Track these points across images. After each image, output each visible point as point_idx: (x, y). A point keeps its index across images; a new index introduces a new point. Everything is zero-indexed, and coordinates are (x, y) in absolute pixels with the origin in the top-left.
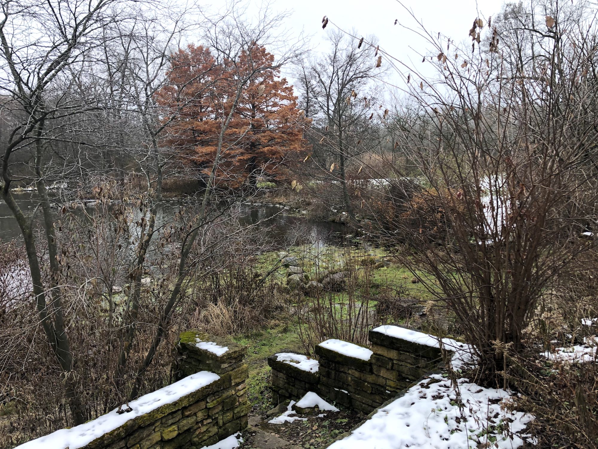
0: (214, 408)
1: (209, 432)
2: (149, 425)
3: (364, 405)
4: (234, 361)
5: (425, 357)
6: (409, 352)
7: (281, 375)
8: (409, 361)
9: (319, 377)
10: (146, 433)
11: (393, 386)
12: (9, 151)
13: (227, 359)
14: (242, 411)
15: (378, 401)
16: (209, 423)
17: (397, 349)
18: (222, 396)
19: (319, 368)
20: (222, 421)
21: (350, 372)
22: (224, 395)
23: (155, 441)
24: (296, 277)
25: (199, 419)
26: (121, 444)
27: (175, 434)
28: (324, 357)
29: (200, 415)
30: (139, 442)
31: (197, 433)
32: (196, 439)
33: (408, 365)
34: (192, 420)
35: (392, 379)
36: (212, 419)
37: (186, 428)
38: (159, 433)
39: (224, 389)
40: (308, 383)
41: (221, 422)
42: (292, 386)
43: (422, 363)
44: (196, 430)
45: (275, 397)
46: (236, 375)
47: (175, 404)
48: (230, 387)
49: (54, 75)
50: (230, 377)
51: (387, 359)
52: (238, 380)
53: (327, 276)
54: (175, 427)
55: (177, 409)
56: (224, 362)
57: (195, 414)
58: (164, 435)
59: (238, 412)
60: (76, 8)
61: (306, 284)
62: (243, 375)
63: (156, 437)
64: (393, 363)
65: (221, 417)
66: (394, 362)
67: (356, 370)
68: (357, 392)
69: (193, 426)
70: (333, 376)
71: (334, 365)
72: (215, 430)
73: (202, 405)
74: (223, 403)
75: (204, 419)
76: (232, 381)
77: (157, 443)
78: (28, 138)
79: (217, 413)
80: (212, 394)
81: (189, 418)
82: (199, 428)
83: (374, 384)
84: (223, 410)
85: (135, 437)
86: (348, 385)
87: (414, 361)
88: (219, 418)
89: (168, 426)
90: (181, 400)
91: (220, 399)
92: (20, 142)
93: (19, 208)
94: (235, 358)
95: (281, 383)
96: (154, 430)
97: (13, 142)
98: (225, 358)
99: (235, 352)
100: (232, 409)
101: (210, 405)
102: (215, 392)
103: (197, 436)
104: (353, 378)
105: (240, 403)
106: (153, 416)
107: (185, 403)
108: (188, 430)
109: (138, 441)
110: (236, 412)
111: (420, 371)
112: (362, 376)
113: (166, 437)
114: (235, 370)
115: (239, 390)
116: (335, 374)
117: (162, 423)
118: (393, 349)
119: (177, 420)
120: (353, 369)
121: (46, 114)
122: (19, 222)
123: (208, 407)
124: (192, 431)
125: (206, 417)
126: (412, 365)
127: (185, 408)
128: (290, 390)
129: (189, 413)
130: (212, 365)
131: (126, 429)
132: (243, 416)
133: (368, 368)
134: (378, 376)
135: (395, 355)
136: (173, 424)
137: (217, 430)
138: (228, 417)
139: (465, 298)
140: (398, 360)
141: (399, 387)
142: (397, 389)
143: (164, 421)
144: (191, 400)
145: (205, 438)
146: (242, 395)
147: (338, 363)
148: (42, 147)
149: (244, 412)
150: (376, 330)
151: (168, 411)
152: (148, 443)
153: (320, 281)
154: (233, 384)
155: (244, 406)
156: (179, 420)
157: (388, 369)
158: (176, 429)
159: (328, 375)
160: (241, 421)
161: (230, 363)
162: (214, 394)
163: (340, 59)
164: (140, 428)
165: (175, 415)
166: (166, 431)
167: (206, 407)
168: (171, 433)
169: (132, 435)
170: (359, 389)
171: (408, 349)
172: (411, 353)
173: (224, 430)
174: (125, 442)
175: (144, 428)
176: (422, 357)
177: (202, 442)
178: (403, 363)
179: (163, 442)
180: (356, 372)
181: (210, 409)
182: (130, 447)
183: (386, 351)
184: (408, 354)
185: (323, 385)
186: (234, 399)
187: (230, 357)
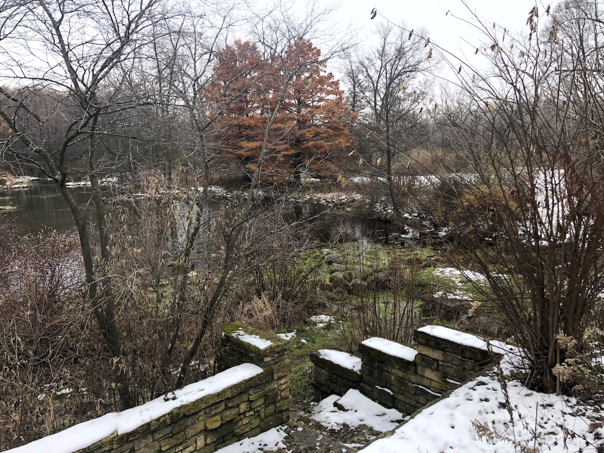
0: (256, 400)
1: (252, 424)
2: (194, 414)
3: (407, 406)
4: (276, 355)
5: (472, 359)
6: (455, 353)
7: (324, 371)
8: (455, 363)
9: (362, 375)
10: (190, 421)
11: (437, 387)
12: (66, 145)
13: (269, 353)
14: (284, 405)
15: (422, 402)
16: (251, 415)
17: (443, 350)
18: (264, 389)
19: (362, 366)
21: (393, 371)
22: (267, 389)
23: (199, 430)
24: (340, 275)
25: (242, 411)
26: (166, 430)
27: (218, 424)
28: (368, 356)
29: (243, 407)
30: (184, 429)
31: (240, 424)
32: (237, 431)
33: (454, 367)
34: (234, 411)
35: (437, 380)
36: (254, 412)
37: (228, 419)
38: (203, 423)
39: (266, 382)
40: (350, 381)
41: (263, 415)
42: (334, 383)
43: (469, 364)
44: (238, 421)
45: (317, 393)
46: (279, 369)
47: (218, 394)
48: (273, 380)
49: (107, 72)
50: (273, 371)
51: (432, 360)
52: (280, 374)
53: (371, 275)
54: (218, 417)
55: (220, 400)
56: (267, 356)
57: (238, 406)
58: (207, 425)
59: (280, 406)
60: (129, 5)
61: (350, 282)
62: (285, 369)
63: (200, 426)
64: (438, 364)
65: (263, 410)
66: (440, 363)
67: (400, 370)
68: (400, 392)
69: (235, 418)
70: (376, 374)
71: (377, 364)
72: (257, 422)
73: (245, 397)
74: (265, 396)
75: (246, 412)
76: (275, 375)
77: (200, 432)
78: (83, 133)
79: (260, 406)
80: (254, 386)
81: (232, 410)
82: (242, 419)
84: (265, 403)
85: (180, 425)
86: (391, 384)
87: (460, 362)
88: (261, 411)
89: (211, 416)
90: (224, 391)
91: (262, 392)
92: (75, 136)
93: (73, 201)
94: (278, 353)
95: (323, 379)
96: (198, 419)
97: (69, 136)
98: (268, 351)
99: (278, 346)
100: (274, 403)
101: (252, 398)
102: (258, 385)
103: (240, 427)
104: (397, 378)
105: (282, 397)
106: (198, 405)
107: (229, 395)
108: (231, 421)
109: (182, 428)
110: (278, 406)
111: (466, 374)
112: (406, 376)
113: (210, 427)
114: (278, 364)
115: (281, 384)
116: (379, 373)
117: (205, 413)
118: (439, 350)
119: (221, 410)
120: (397, 369)
121: (100, 109)
122: (73, 214)
123: (251, 400)
124: (234, 422)
125: (248, 409)
126: (458, 366)
127: (228, 399)
128: (331, 387)
129: (232, 404)
130: (255, 358)
131: (171, 417)
132: (284, 410)
133: (412, 368)
134: (423, 376)
135: (440, 355)
136: (216, 414)
137: (259, 423)
138: (270, 411)
139: (516, 299)
140: (443, 361)
141: (444, 389)
142: (443, 390)
143: (207, 410)
144: (235, 391)
145: (247, 430)
146: (285, 389)
147: (382, 362)
148: (95, 141)
149: (286, 406)
150: (421, 329)
151: (212, 402)
152: (192, 431)
153: (364, 279)
155: (286, 400)
156: (222, 411)
157: (433, 370)
158: (219, 419)
159: (371, 374)
160: (282, 415)
161: (273, 357)
162: (256, 386)
163: (388, 53)
164: (185, 416)
165: (218, 406)
166: (209, 420)
167: (249, 400)
168: (215, 423)
169: (177, 423)
170: (402, 388)
171: (454, 350)
172: (458, 354)
173: (266, 423)
174: (171, 429)
175: (188, 416)
176: (469, 359)
177: (244, 433)
178: (448, 365)
179: (206, 431)
180: (400, 372)
181: (252, 401)
182: (175, 434)
183: (431, 351)
184: (454, 355)
185: (365, 383)
186: (277, 393)
187: (272, 351)
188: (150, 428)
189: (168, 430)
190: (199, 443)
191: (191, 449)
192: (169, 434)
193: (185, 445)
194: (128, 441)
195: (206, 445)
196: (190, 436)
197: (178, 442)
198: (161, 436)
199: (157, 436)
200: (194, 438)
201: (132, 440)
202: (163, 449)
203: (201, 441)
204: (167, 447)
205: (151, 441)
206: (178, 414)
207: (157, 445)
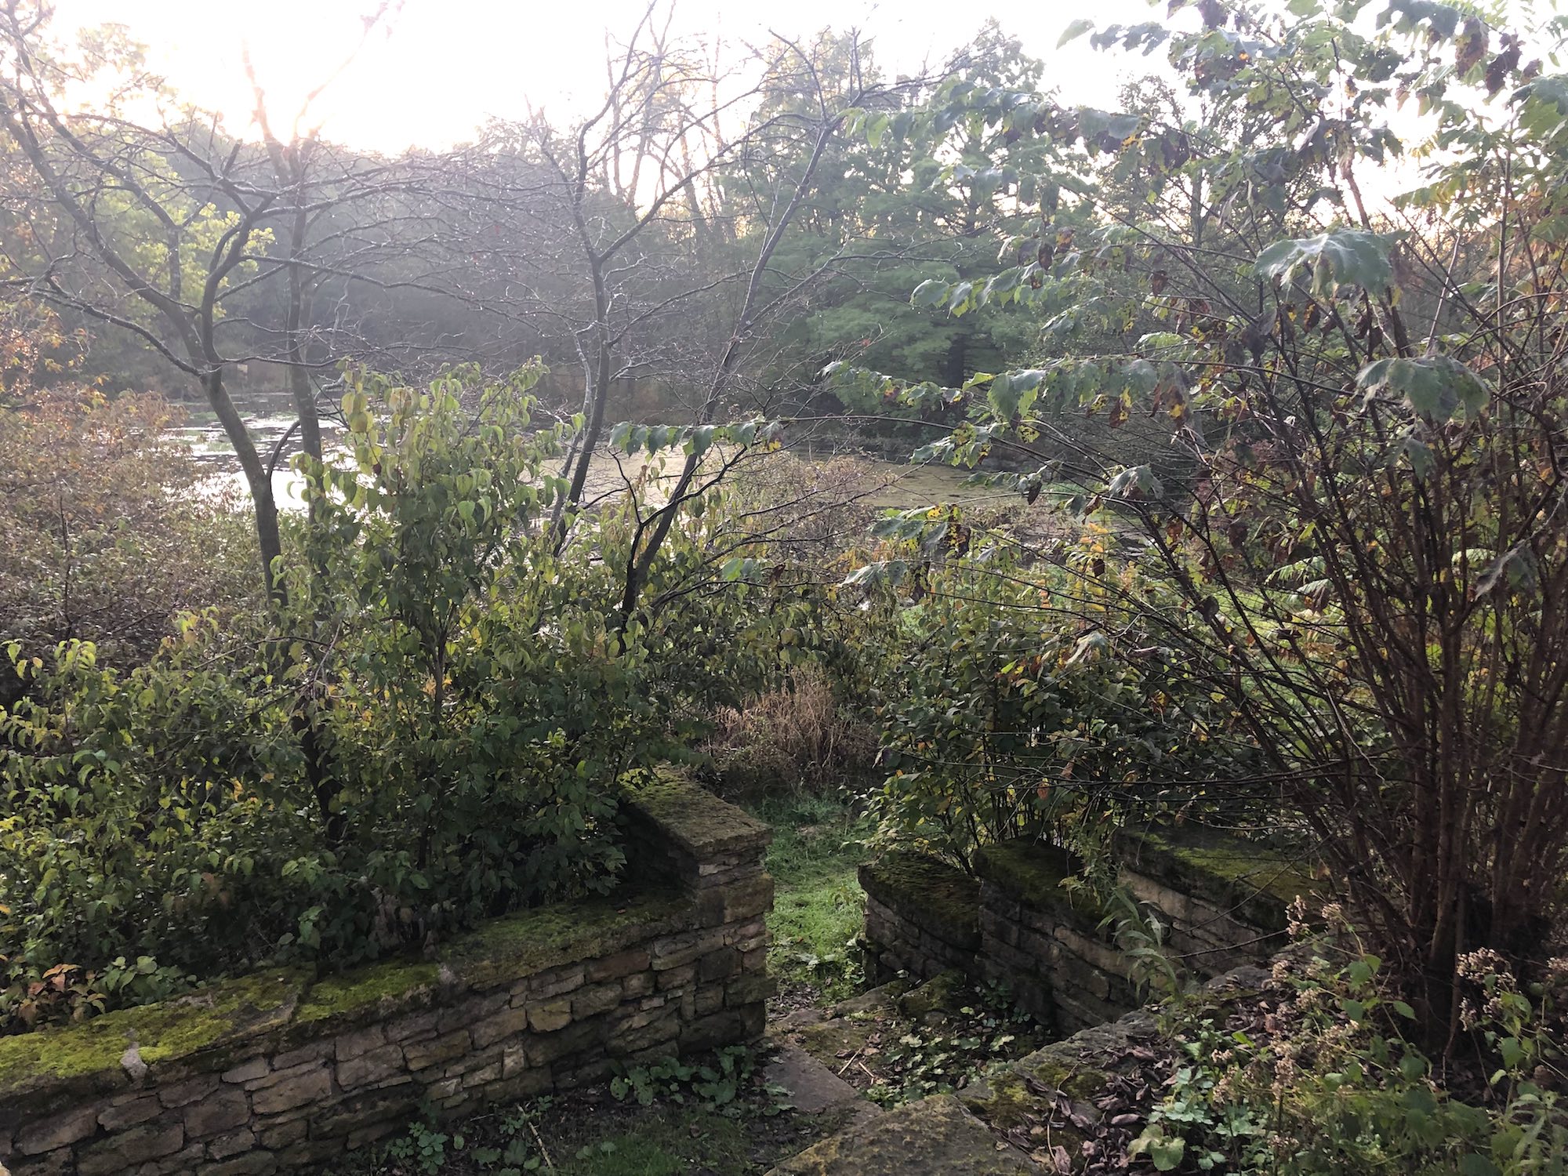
0: (672, 972)
1: (657, 1031)
2: (497, 989)
4: (734, 861)
5: (1260, 926)
6: (1214, 903)
7: (887, 914)
8: (1213, 929)
9: (979, 936)
10: (487, 1005)
13: (715, 854)
14: (750, 992)
16: (655, 1008)
17: (1184, 890)
18: (696, 944)
20: (692, 1008)
21: (1058, 933)
22: (703, 945)
23: (509, 1031)
25: (630, 994)
26: (421, 1021)
27: (562, 1021)
28: (996, 884)
30: (469, 1025)
31: (626, 1026)
32: (614, 1043)
33: (1212, 940)
34: (610, 994)
36: (666, 1001)
37: (591, 1011)
38: (522, 1013)
39: (702, 928)
41: (689, 1011)
43: (1252, 937)
44: (619, 1020)
45: (871, 968)
46: (737, 898)
48: (720, 922)
50: (722, 901)
52: (742, 912)
54: (563, 1004)
55: (569, 960)
56: (708, 861)
57: (621, 980)
58: (533, 1019)
59: (738, 993)
62: (760, 900)
63: (514, 1020)
64: (1171, 928)
65: (692, 998)
66: (1175, 925)
67: (1074, 931)
68: (1072, 991)
69: (609, 1012)
70: (1014, 935)
71: (1018, 909)
72: (673, 1026)
73: (638, 959)
74: (699, 962)
75: (644, 997)
76: (728, 912)
77: (515, 1034)
79: (681, 987)
80: (667, 936)
81: (603, 989)
82: (630, 1016)
83: (1117, 979)
84: (696, 979)
85: (459, 1012)
86: (1051, 968)
87: (1227, 930)
88: (685, 999)
89: (546, 1000)
90: (581, 940)
91: (691, 951)
94: (740, 855)
95: (887, 934)
96: (509, 1002)
98: (710, 849)
99: (738, 838)
100: (723, 983)
101: (658, 964)
102: (679, 933)
103: (623, 1035)
104: (1065, 953)
105: (745, 970)
106: (507, 969)
107: (594, 950)
108: (598, 1016)
109: (465, 1020)
110: (731, 991)
112: (1087, 949)
113: (538, 1025)
114: (738, 884)
115: (744, 938)
116: (1020, 934)
117: (529, 988)
118: (1174, 889)
119: (572, 987)
120: (1066, 926)
123: (656, 968)
124: (608, 1019)
125: (650, 992)
126: (1221, 940)
127: (592, 959)
128: (904, 958)
129: (603, 974)
130: (679, 864)
131: (433, 990)
132: (752, 1005)
133: (1104, 931)
134: (1129, 956)
135: (1178, 905)
136: (557, 996)
137: (677, 1029)
138: (710, 1001)
140: (1182, 921)
143: (535, 984)
144: (610, 943)
145: (644, 1043)
146: (753, 950)
147: (1029, 905)
149: (755, 994)
151: (547, 964)
152: (492, 1031)
154: (728, 920)
155: (756, 980)
156: (575, 991)
158: (567, 1009)
159: (1001, 935)
160: (744, 1015)
161: (724, 864)
162: (674, 936)
164: (471, 991)
165: (564, 975)
166: (540, 1009)
167: (650, 968)
168: (552, 1018)
169: (452, 1006)
170: (1076, 982)
171: (1215, 894)
172: (1225, 907)
173: (697, 1030)
174: (434, 1020)
175: (483, 994)
176: (1253, 922)
177: (634, 1052)
178: (1198, 933)
179: (528, 1034)
180: (1073, 938)
181: (660, 972)
182: (444, 1035)
183: (1155, 890)
184: (1214, 909)
185: (985, 955)
186: (730, 957)
187: (722, 849)
188: (377, 1011)
189: (423, 1022)
190: (509, 1062)
191: (487, 1074)
192: (428, 1031)
193: (470, 1062)
194: (316, 1038)
195: (530, 1067)
196: (484, 1042)
197: (452, 1054)
198: (405, 1033)
199: (395, 1033)
200: (496, 1050)
201: (327, 1037)
202: (413, 1066)
203: (514, 1057)
204: (423, 1064)
205: (379, 1044)
206: (453, 986)
207: (395, 1055)
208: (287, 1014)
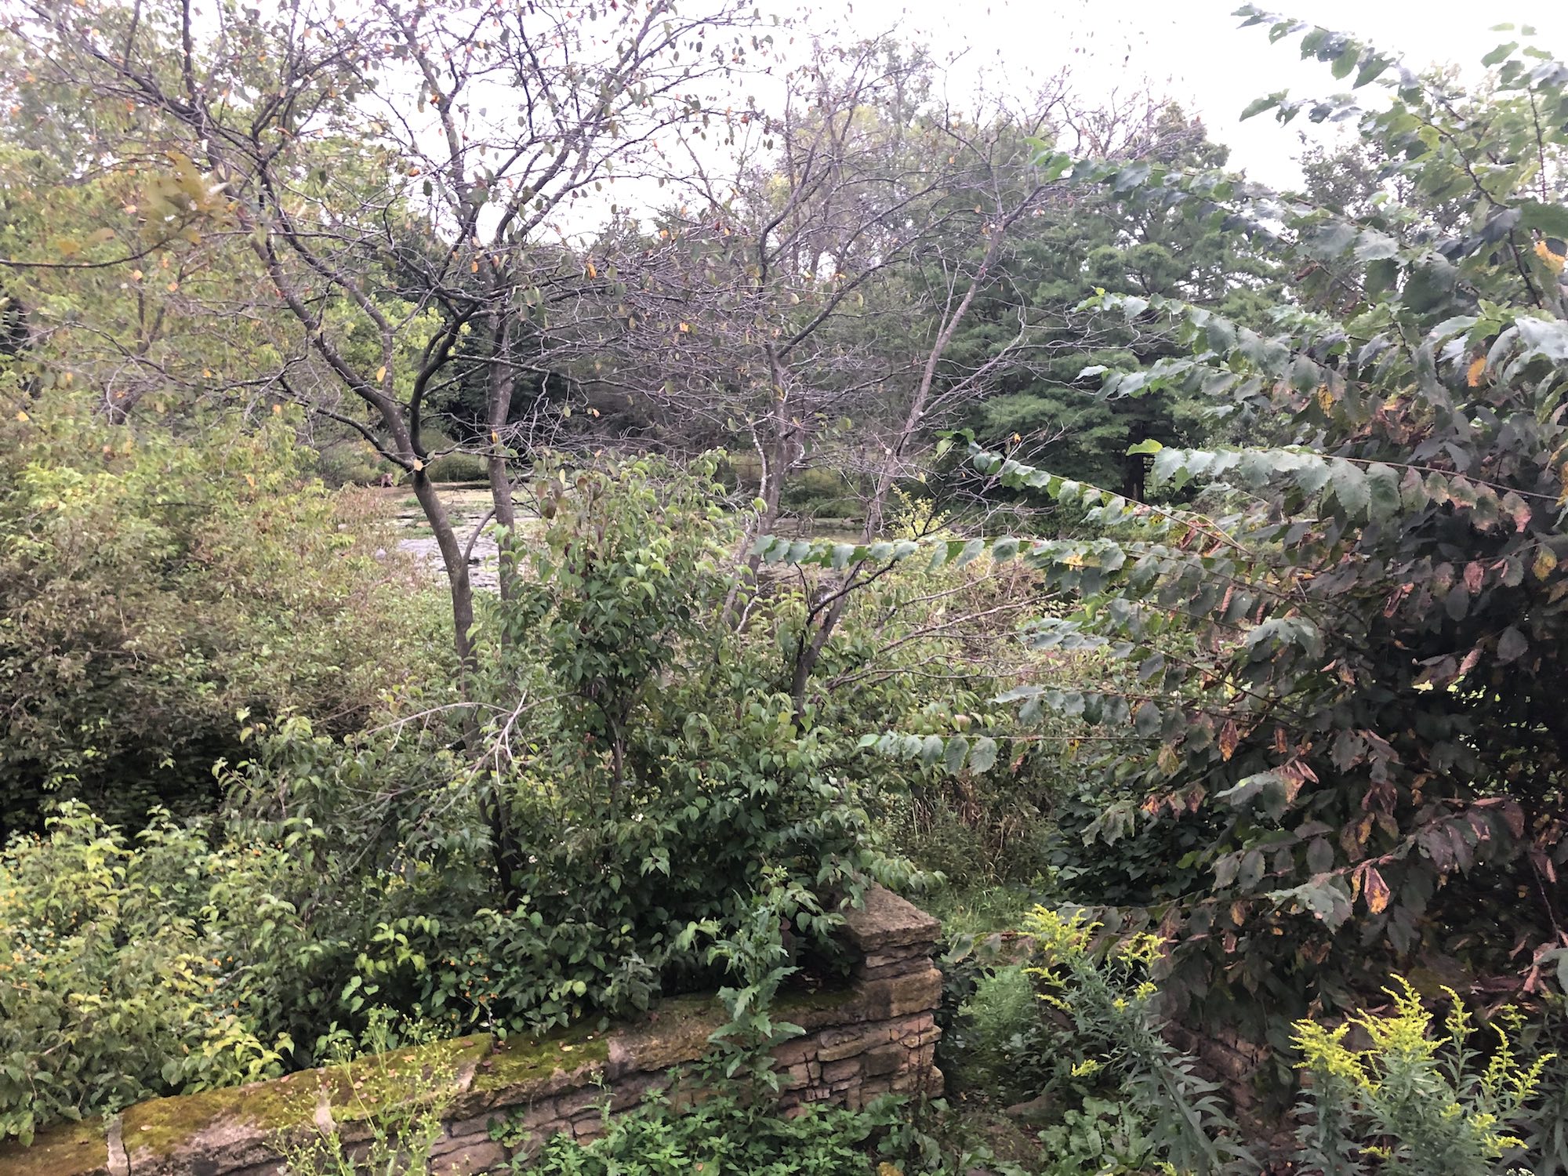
0: (836, 1063)
4: (902, 954)
13: (882, 946)
14: (916, 1089)
16: (822, 1100)
18: (861, 1038)
20: (858, 1102)
22: (868, 1039)
25: (795, 1084)
26: (591, 1098)
29: (800, 1074)
31: (790, 1116)
36: (832, 1092)
39: (869, 1020)
46: (904, 992)
48: (887, 1019)
50: (890, 993)
52: (910, 1006)
56: (875, 953)
57: (786, 1069)
59: (904, 1090)
62: (926, 994)
65: (855, 1092)
73: (807, 1049)
74: (862, 1055)
75: (809, 1087)
76: (894, 1006)
79: (847, 1079)
80: (834, 1026)
82: (795, 1105)
84: (861, 1073)
88: (850, 1092)
91: (856, 1043)
94: (907, 948)
98: (877, 941)
99: (906, 931)
100: (889, 1076)
101: (824, 1054)
102: (846, 1024)
105: (911, 1066)
109: (633, 1101)
110: (897, 1086)
114: (904, 979)
115: (910, 1032)
123: (823, 1059)
125: (815, 1083)
131: (604, 1068)
138: (877, 1097)
146: (921, 1047)
154: (895, 1013)
161: (892, 957)
162: (841, 1026)
164: (643, 1072)
167: (816, 1058)
169: (621, 1085)
174: (603, 1097)
175: (650, 1075)
181: (826, 1063)
186: (897, 1055)
187: (888, 941)
188: (549, 1084)
189: (593, 1099)
198: (576, 1109)
199: (569, 1109)
201: (502, 1108)
205: (551, 1118)
206: (623, 1065)
207: (566, 1131)
208: (466, 1082)
